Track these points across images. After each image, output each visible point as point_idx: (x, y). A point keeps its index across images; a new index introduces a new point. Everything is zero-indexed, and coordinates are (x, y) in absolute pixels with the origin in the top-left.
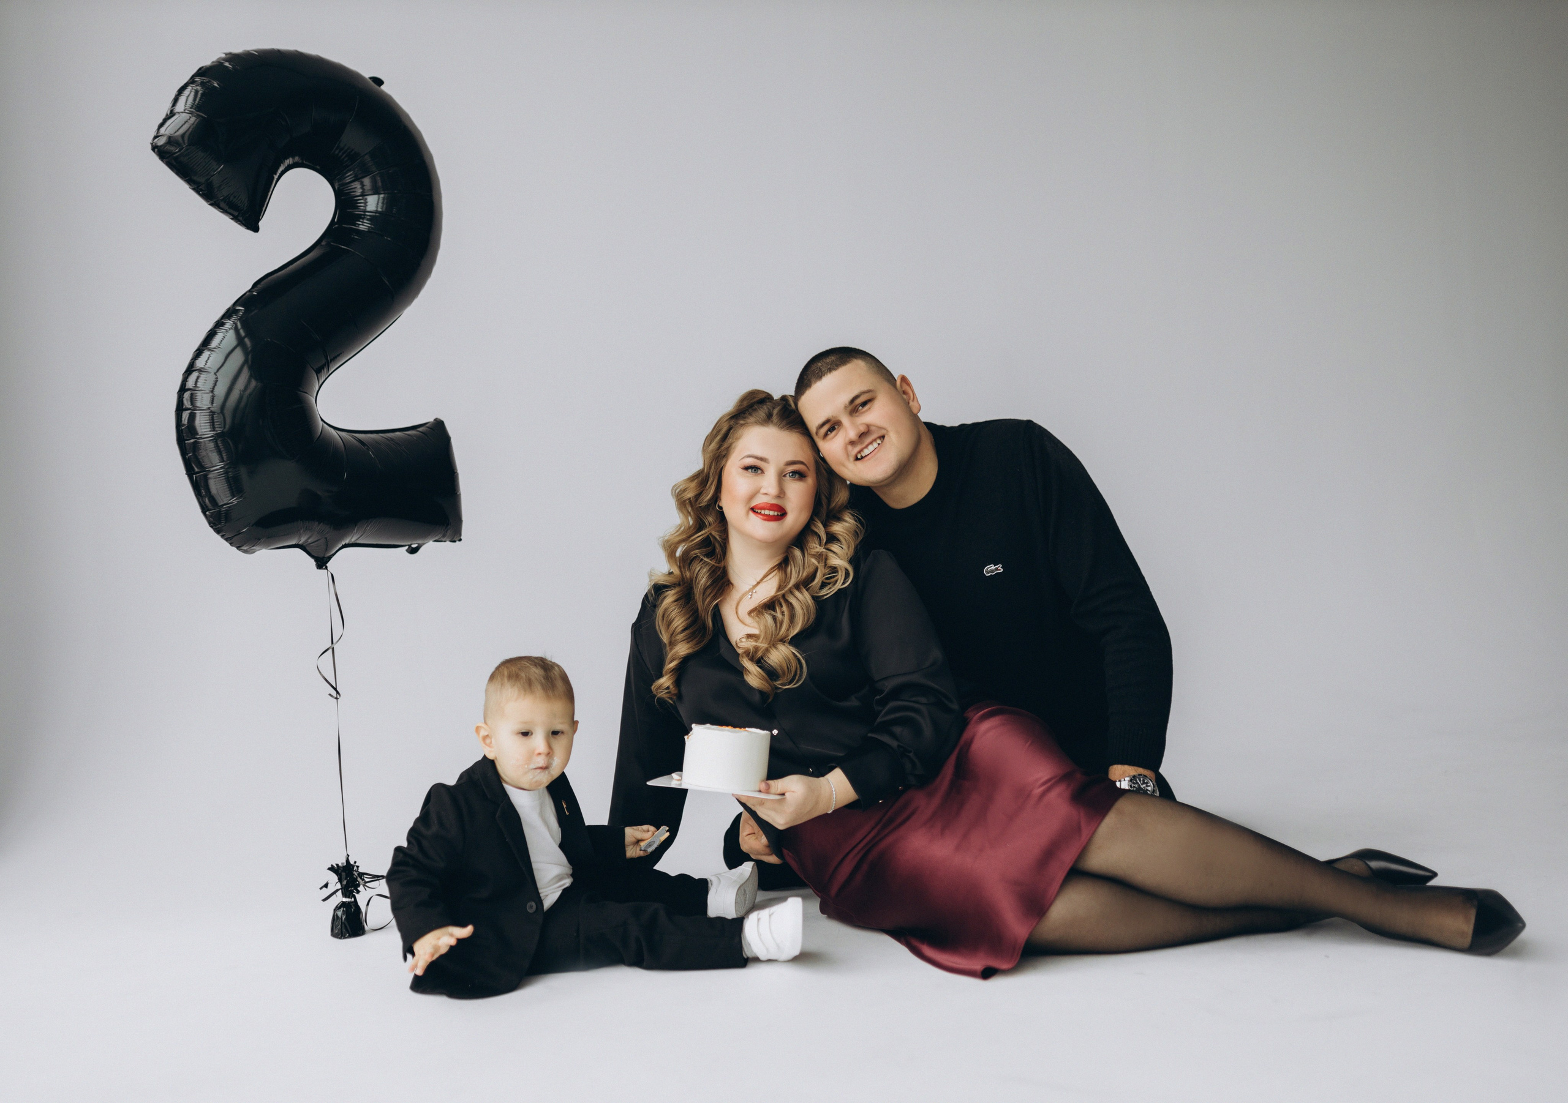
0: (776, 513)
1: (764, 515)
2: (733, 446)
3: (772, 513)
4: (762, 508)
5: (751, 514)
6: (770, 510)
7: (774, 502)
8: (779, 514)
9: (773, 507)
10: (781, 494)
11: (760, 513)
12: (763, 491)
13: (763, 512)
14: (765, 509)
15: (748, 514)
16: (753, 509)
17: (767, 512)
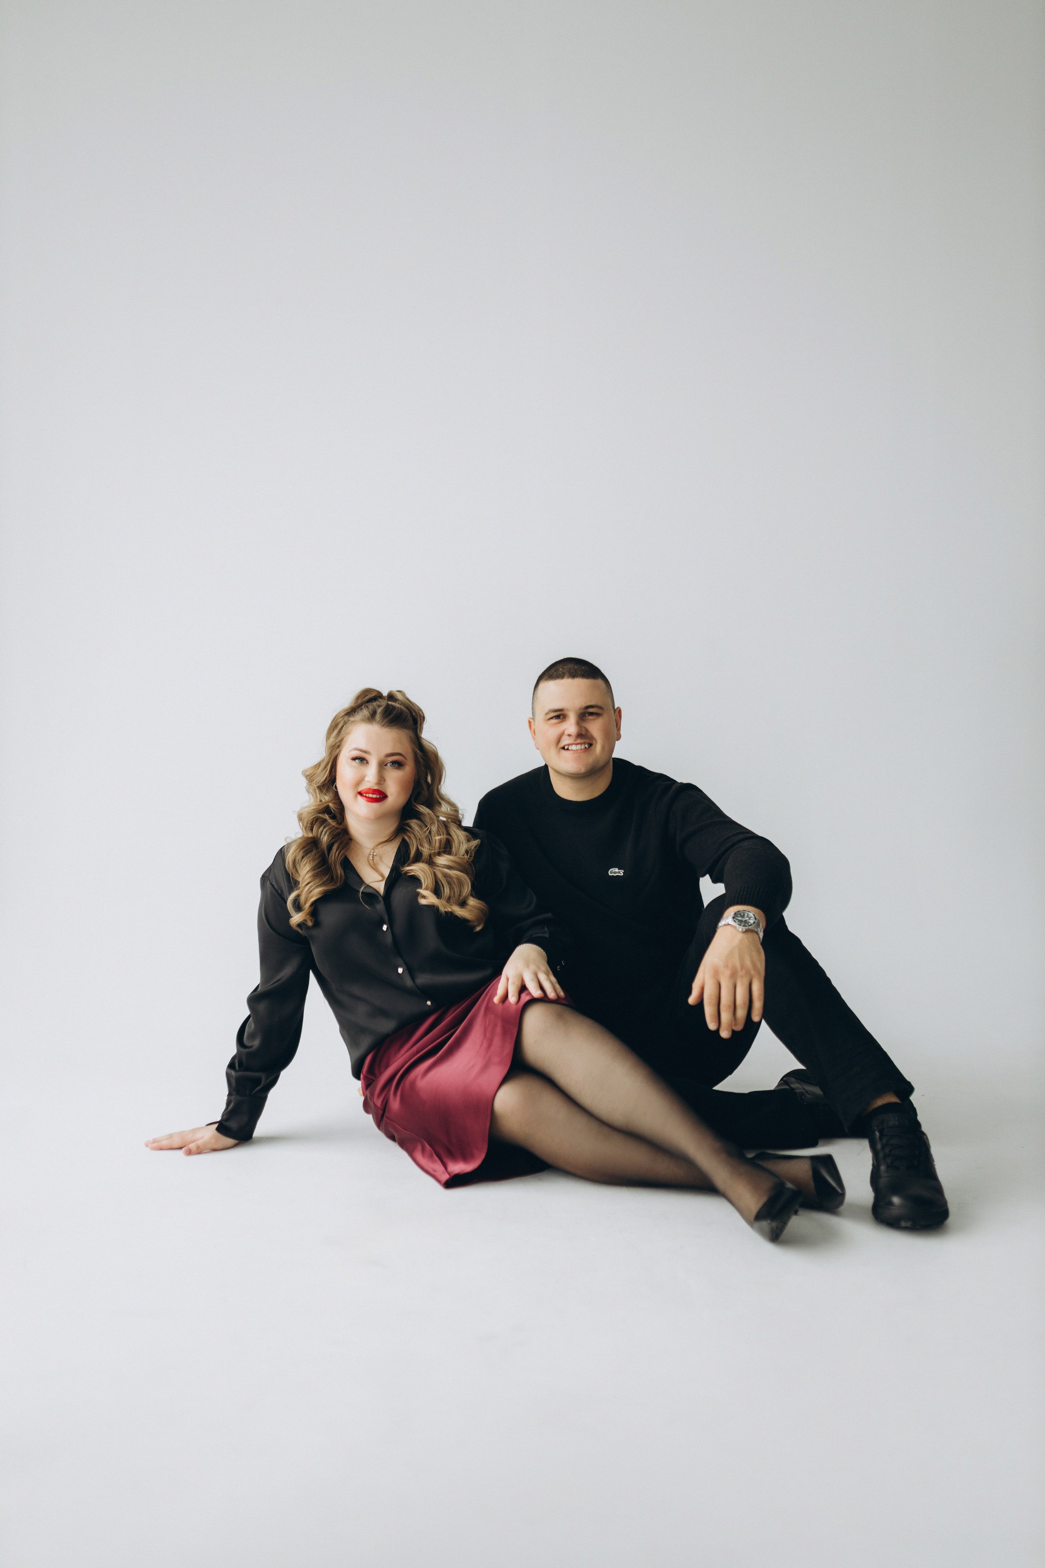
0: (378, 796)
1: (368, 797)
2: (345, 740)
3: (374, 796)
4: (366, 793)
5: (359, 797)
6: (373, 794)
7: (376, 788)
8: (381, 796)
9: (375, 791)
10: (381, 779)
11: (366, 797)
12: (367, 779)
13: (367, 795)
14: (369, 793)
15: (356, 797)
16: (360, 793)
17: (371, 795)
